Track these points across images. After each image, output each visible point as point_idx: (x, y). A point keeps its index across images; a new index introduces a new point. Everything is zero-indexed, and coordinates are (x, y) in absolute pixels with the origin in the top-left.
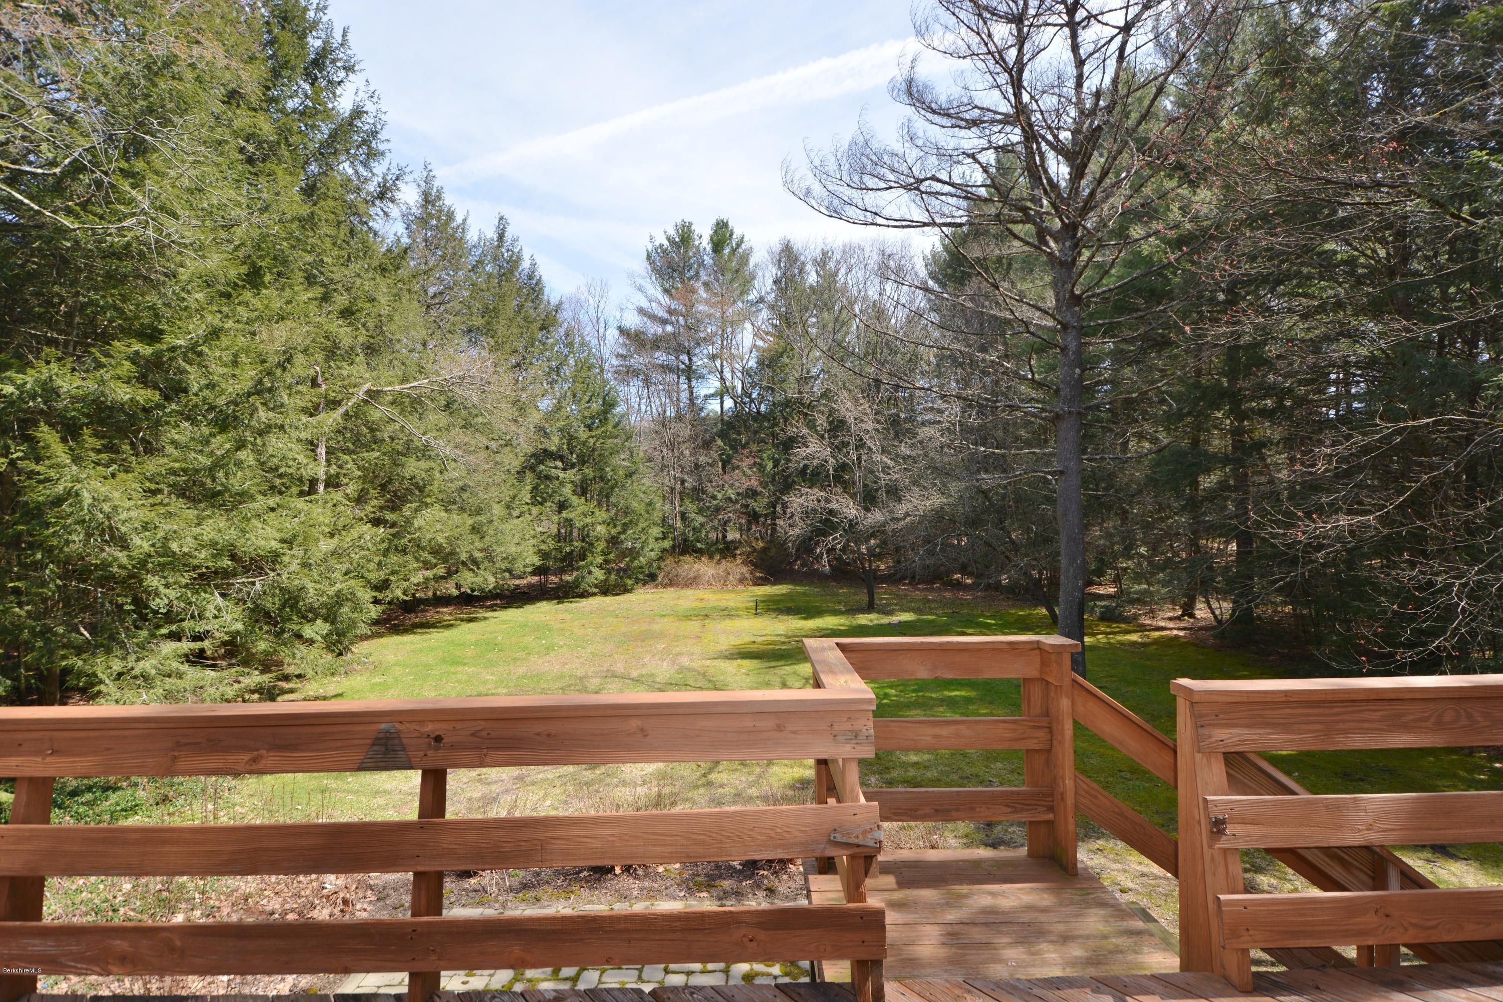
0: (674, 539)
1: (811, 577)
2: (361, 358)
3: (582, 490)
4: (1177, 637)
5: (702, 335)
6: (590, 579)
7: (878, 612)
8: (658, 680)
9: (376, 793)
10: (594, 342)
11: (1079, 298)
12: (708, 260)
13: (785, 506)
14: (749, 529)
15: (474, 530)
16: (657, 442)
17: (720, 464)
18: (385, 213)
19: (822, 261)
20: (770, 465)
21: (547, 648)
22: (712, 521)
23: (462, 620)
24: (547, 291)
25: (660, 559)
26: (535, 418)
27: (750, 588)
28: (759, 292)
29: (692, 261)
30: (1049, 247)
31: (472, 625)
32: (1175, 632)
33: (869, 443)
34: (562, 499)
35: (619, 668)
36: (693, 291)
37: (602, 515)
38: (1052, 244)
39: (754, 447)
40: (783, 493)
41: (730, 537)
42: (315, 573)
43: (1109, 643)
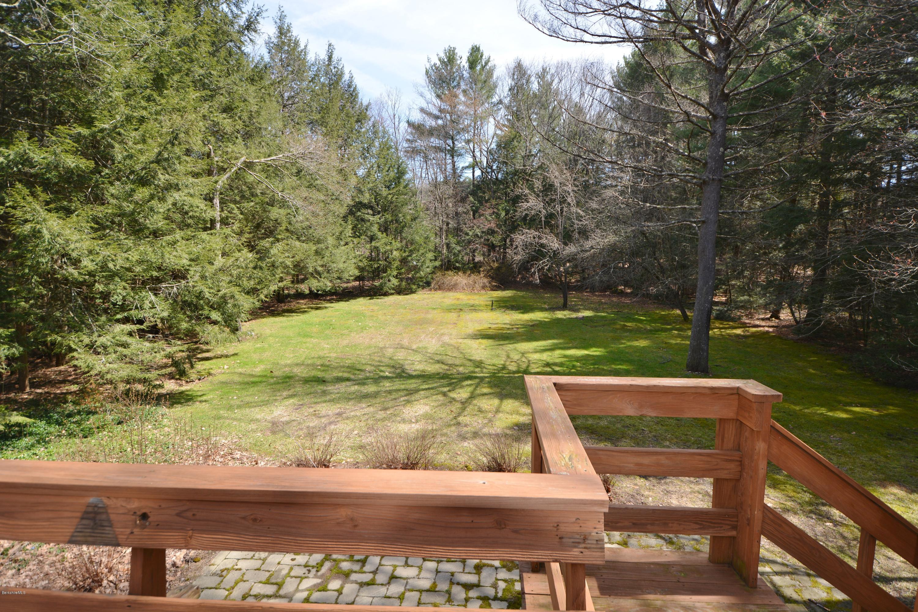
0: (442, 260)
1: (528, 286)
2: (240, 140)
3: (384, 228)
4: (768, 332)
5: (461, 126)
6: (389, 285)
7: (569, 310)
8: (429, 351)
9: (251, 421)
10: (391, 131)
11: (727, 95)
12: (466, 74)
13: (512, 241)
14: (489, 255)
15: (317, 253)
16: (432, 198)
17: (472, 213)
18: (251, 40)
19: (542, 76)
20: (503, 214)
21: (362, 328)
22: (465, 249)
23: (312, 308)
24: (360, 96)
25: (433, 273)
26: (353, 181)
27: (489, 292)
28: (500, 97)
29: (455, 75)
30: (708, 57)
31: (318, 311)
32: (766, 329)
33: (569, 200)
34: (372, 234)
35: (405, 342)
36: (456, 96)
37: (397, 244)
38: (710, 55)
39: (494, 202)
40: (511, 233)
41: (477, 260)
42: (209, 282)
43: (722, 335)
